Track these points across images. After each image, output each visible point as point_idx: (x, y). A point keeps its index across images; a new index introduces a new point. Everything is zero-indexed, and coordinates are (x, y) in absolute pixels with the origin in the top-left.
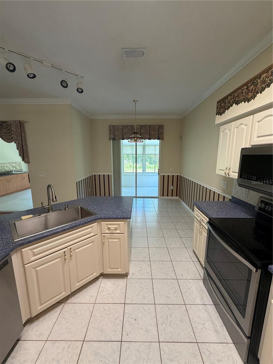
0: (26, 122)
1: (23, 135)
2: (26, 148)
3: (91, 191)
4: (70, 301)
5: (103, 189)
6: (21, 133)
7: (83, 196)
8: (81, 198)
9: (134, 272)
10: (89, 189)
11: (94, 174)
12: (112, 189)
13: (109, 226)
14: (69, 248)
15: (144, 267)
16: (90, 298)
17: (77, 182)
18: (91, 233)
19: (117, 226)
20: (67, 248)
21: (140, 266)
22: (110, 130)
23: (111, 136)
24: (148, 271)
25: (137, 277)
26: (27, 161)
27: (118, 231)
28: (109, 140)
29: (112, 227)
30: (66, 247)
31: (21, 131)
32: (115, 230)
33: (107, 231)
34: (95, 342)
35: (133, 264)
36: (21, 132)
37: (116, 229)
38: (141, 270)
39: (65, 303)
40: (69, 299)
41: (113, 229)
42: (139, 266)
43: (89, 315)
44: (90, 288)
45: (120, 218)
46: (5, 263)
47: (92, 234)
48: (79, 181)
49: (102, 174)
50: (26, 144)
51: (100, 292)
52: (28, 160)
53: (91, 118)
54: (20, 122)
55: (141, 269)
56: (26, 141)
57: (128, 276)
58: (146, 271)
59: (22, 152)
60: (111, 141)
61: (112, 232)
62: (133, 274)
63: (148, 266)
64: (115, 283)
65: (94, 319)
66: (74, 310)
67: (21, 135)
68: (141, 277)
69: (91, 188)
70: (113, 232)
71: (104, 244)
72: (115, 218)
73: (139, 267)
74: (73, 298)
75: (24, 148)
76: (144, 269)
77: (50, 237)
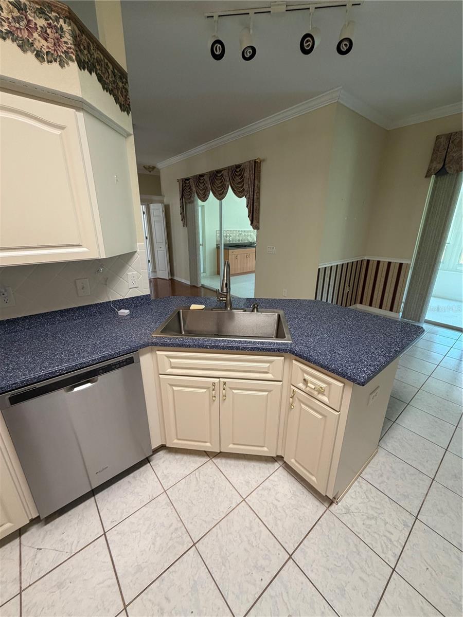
0: (264, 160)
1: (256, 182)
2: (257, 204)
3: (350, 292)
4: (217, 461)
5: (380, 293)
6: (254, 181)
7: (329, 297)
8: (324, 300)
9: (352, 509)
10: (347, 288)
11: (366, 258)
12: (401, 297)
13: (307, 377)
14: (222, 380)
15: (388, 520)
16: (244, 483)
17: (319, 269)
18: (267, 373)
19: (324, 385)
20: (218, 380)
21: (379, 507)
22: (436, 150)
23: (435, 164)
24: (393, 538)
25: (353, 526)
26: (256, 225)
27: (325, 399)
28: (426, 177)
29: (312, 383)
30: (219, 378)
31: (254, 177)
32: (319, 393)
33: (301, 385)
34: (205, 567)
35: (361, 487)
36: (254, 179)
37: (320, 391)
38: (375, 518)
39: (211, 459)
40: (219, 457)
41: (313, 387)
42: (374, 505)
43: (226, 511)
44: (254, 466)
45: (333, 371)
46: (128, 361)
47: (269, 376)
48: (325, 268)
49: (385, 259)
50: (258, 198)
51: (263, 488)
52: (258, 224)
53: (388, 129)
54: (255, 162)
55: (375, 515)
56: (259, 192)
57: (334, 504)
58: (388, 535)
59: (251, 212)
60: (433, 177)
61: (311, 393)
62: (348, 512)
63: (401, 526)
64: (299, 494)
65: (227, 525)
66: (214, 481)
67: (254, 183)
68: (363, 535)
69: (351, 286)
70: (313, 394)
71: (292, 408)
72: (322, 366)
73: (372, 508)
74: (224, 461)
75: (255, 204)
76: (386, 523)
77: (192, 349)
